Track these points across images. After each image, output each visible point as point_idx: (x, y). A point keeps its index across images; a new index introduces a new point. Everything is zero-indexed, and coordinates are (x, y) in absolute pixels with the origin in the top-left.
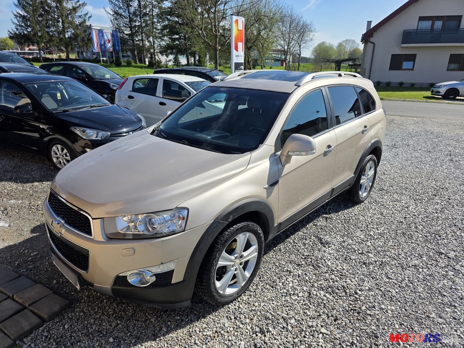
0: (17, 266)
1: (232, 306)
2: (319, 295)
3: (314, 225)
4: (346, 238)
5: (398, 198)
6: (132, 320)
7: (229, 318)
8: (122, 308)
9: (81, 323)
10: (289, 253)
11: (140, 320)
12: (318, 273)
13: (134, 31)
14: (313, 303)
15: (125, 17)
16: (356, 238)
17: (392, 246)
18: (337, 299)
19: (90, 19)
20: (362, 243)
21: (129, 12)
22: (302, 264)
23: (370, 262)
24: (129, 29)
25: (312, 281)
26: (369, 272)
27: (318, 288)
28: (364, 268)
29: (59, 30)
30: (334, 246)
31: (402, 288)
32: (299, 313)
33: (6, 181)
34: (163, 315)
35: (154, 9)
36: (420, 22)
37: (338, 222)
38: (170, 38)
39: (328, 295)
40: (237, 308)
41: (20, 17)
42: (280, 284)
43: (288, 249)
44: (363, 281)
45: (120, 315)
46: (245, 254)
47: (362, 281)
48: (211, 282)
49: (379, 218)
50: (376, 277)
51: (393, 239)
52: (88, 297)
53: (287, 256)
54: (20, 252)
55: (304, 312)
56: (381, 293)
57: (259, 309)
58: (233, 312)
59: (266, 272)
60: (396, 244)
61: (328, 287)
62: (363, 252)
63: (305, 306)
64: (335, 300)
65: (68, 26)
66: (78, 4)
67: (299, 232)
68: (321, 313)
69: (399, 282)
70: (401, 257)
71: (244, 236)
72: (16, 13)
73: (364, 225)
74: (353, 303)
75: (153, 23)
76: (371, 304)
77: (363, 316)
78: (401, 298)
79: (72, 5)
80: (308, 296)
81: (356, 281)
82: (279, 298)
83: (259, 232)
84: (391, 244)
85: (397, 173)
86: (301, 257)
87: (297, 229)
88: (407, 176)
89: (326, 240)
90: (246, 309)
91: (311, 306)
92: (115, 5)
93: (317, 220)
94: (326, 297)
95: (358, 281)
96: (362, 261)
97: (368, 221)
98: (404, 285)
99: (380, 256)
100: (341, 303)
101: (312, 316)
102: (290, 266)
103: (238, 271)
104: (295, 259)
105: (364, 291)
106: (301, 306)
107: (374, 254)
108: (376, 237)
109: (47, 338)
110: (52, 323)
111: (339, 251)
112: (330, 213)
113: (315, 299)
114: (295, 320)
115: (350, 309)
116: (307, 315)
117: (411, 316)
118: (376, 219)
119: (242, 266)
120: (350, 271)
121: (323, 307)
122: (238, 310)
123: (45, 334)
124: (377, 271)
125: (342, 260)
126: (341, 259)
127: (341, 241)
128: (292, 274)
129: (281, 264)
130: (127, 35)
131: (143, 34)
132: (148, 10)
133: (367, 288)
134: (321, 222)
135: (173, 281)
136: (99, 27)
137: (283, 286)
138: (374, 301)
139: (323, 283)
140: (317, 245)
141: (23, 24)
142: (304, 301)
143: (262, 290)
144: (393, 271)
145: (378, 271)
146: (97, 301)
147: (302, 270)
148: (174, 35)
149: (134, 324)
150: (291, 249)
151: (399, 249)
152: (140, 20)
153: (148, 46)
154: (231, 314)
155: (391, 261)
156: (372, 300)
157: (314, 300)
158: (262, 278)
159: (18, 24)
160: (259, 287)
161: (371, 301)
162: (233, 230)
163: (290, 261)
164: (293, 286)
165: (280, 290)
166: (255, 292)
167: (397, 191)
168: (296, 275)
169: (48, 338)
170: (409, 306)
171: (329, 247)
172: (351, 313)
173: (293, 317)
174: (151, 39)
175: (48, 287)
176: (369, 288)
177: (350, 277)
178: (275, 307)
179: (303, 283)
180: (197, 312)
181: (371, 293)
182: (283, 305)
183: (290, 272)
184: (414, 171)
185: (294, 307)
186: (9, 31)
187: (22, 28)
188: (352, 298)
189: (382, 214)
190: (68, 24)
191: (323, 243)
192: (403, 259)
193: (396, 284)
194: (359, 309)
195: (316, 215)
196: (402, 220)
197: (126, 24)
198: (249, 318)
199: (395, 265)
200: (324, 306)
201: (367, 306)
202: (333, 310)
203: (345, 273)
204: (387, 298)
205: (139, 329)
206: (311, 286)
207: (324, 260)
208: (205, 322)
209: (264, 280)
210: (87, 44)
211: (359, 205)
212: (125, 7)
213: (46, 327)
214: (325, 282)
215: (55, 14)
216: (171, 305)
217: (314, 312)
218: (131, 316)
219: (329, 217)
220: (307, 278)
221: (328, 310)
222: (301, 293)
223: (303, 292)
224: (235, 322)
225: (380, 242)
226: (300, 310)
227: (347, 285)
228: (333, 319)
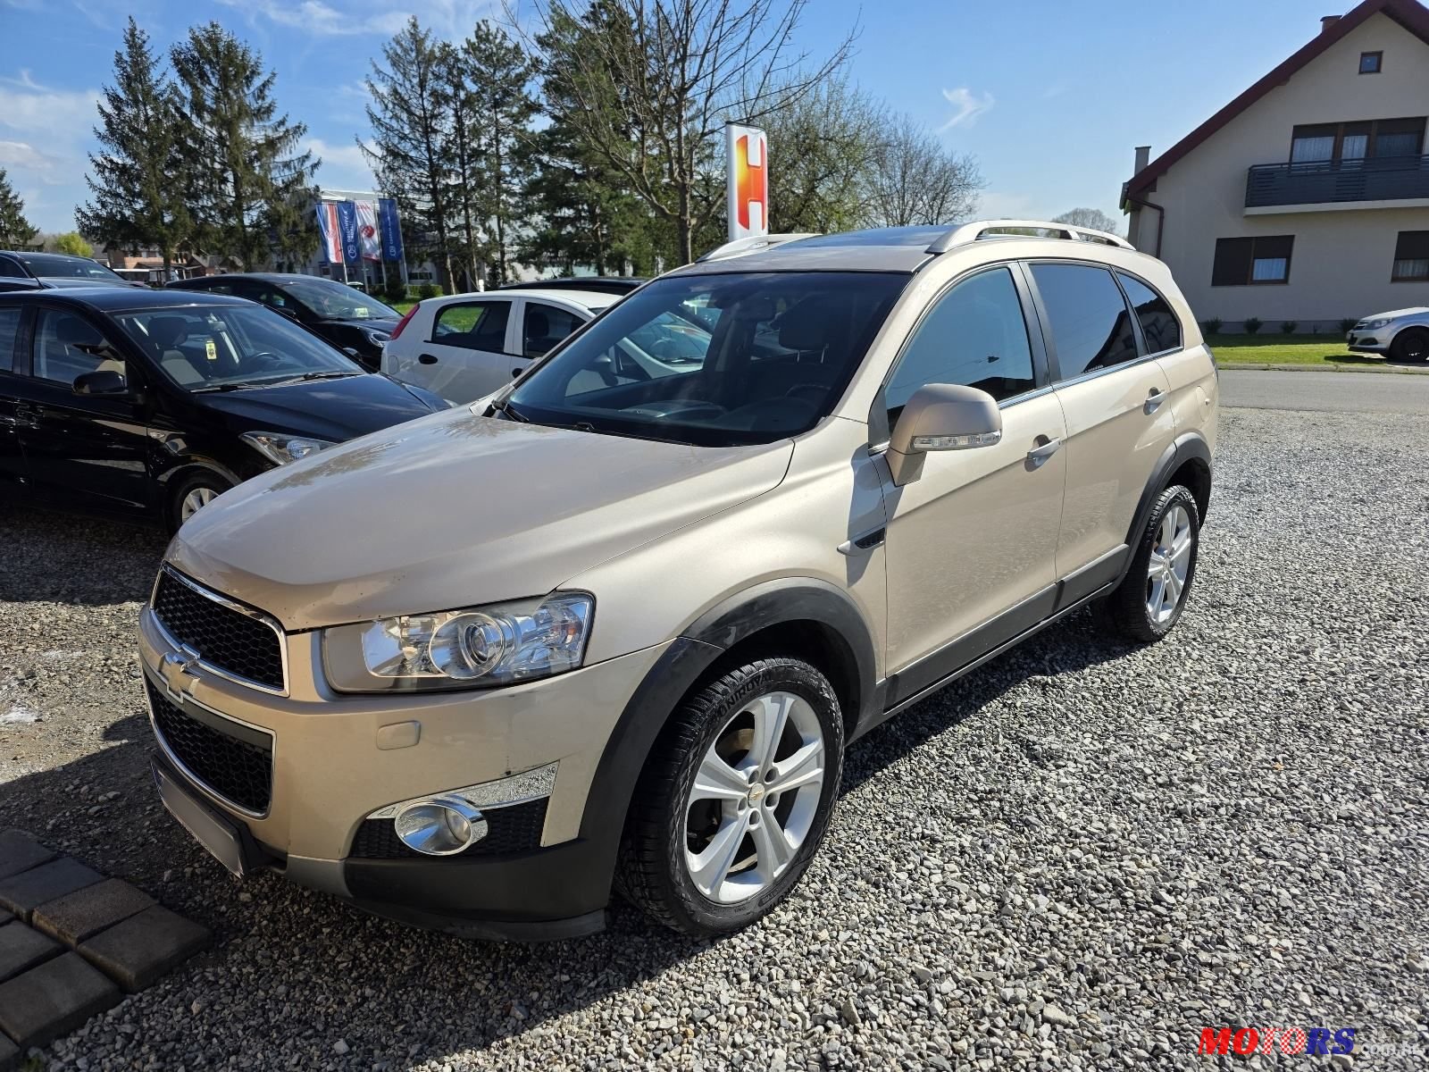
0: (52, 830)
1: (742, 940)
2: (1032, 906)
3: (1005, 706)
4: (1111, 740)
5: (1274, 628)
6: (412, 987)
7: (735, 979)
8: (380, 951)
9: (246, 998)
10: (927, 786)
11: (438, 986)
12: (1025, 841)
13: (444, 203)
14: (1014, 931)
15: (416, 162)
16: (1146, 742)
17: (1266, 761)
18: (1096, 920)
19: (315, 171)
20: (1166, 755)
21: (428, 149)
22: (973, 818)
23: (1199, 810)
24: (428, 197)
25: (1006, 867)
26: (1197, 838)
27: (1029, 888)
28: (1177, 826)
29: (224, 205)
30: (1074, 765)
31: (1312, 885)
32: (968, 963)
33: (39, 601)
34: (513, 970)
35: (503, 139)
36: (1296, 140)
37: (1083, 697)
38: (548, 219)
39: (1061, 907)
40: (760, 946)
41: (112, 171)
42: (899, 875)
43: (921, 773)
44: (1177, 865)
45: (374, 973)
46: (783, 768)
47: (1175, 863)
48: (670, 849)
49: (1217, 682)
50: (1222, 853)
51: (1269, 741)
52: (272, 919)
53: (920, 796)
54: (64, 791)
55: (986, 959)
56: (1242, 899)
57: (833, 949)
58: (746, 961)
59: (854, 842)
60: (1279, 757)
61: (1063, 881)
62: (1171, 780)
63: (987, 941)
64: (1087, 923)
65: (253, 193)
66: (282, 129)
67: (957, 727)
68: (1044, 962)
69: (1300, 866)
70: (1298, 793)
71: (777, 706)
72: (100, 159)
73: (1169, 704)
74: (1150, 930)
75: (499, 177)
76: (1210, 933)
77: (1185, 969)
78: (1311, 913)
79: (263, 133)
80: (997, 912)
81: (1154, 864)
82: (897, 919)
83: (826, 695)
84: (1264, 756)
85: (1262, 559)
86: (968, 798)
87: (951, 719)
88: (1297, 567)
89: (1046, 747)
90: (788, 948)
91: (1006, 940)
92: (389, 129)
93: (1014, 692)
94: (1056, 912)
95: (1160, 863)
96: (1171, 805)
97: (1180, 691)
98: (1317, 876)
99: (1228, 792)
100: (1110, 930)
101: (1012, 971)
102: (931, 822)
103: (761, 823)
104: (948, 801)
105: (1184, 894)
106: (975, 940)
107: (1209, 786)
108: (1210, 737)
109: (130, 1042)
110: (150, 994)
111: (1092, 779)
112: (1055, 673)
113: (1020, 918)
114: (957, 981)
115: (1140, 947)
116: (996, 969)
117: (1349, 967)
118: (1206, 687)
119: (772, 809)
120: (1133, 837)
121: (1046, 942)
122: (764, 952)
123: (123, 1030)
124: (1224, 836)
125: (1103, 806)
126: (1099, 803)
127: (1095, 749)
128: (938, 845)
129: (902, 817)
130: (422, 212)
131: (470, 211)
132: (484, 141)
133: (1193, 884)
134: (1026, 696)
135: (547, 839)
136: (342, 194)
137: (909, 882)
138: (1221, 924)
139: (1046, 871)
140: (1017, 762)
141: (121, 190)
142: (982, 927)
143: (841, 893)
144: (1275, 833)
145: (1226, 834)
146: (302, 931)
147: (974, 835)
148: (561, 208)
149: (418, 999)
150: (932, 774)
151: (1292, 769)
152: (461, 171)
153: (484, 244)
154: (741, 965)
155: (1267, 804)
156: (1212, 919)
157: (1017, 921)
158: (840, 858)
159: (107, 189)
160: (832, 886)
161: (1211, 923)
162: (741, 678)
163: (931, 808)
164: (944, 883)
165: (903, 895)
166: (818, 899)
167: (1266, 607)
168: (954, 849)
169: (134, 1042)
170: (1342, 937)
171: (1058, 767)
172: (1143, 960)
173: (948, 972)
174: (493, 223)
175: (143, 890)
176: (1199, 884)
177: (1134, 852)
178: (885, 943)
179: (978, 873)
180: (629, 960)
181: (1206, 900)
182: (915, 938)
183: (934, 841)
184: (1316, 555)
185: (951, 942)
186: (79, 210)
187: (119, 201)
188: (1145, 916)
189: (1224, 672)
190: (253, 185)
191: (1036, 758)
192: (1308, 799)
193: (1290, 873)
194: (1172, 949)
195: (1009, 678)
196: (1291, 689)
197: (420, 182)
198: (799, 978)
199: (1282, 815)
200: (1051, 941)
201: (1199, 939)
202: (1083, 951)
203: (1116, 841)
204: (1265, 913)
205: (435, 1013)
206: (1005, 882)
207: (1044, 803)
208: (654, 989)
209: (847, 866)
210: (304, 243)
211: (1149, 648)
212: (418, 135)
213: (129, 1007)
214: (1052, 868)
215: (213, 161)
216: (539, 927)
217: (1019, 959)
218: (409, 974)
219: (1053, 681)
220: (990, 858)
221: (1067, 952)
222: (973, 901)
223: (978, 900)
224: (755, 991)
225: (1226, 752)
226: (969, 952)
227: (1127, 875)
228: (1083, 978)
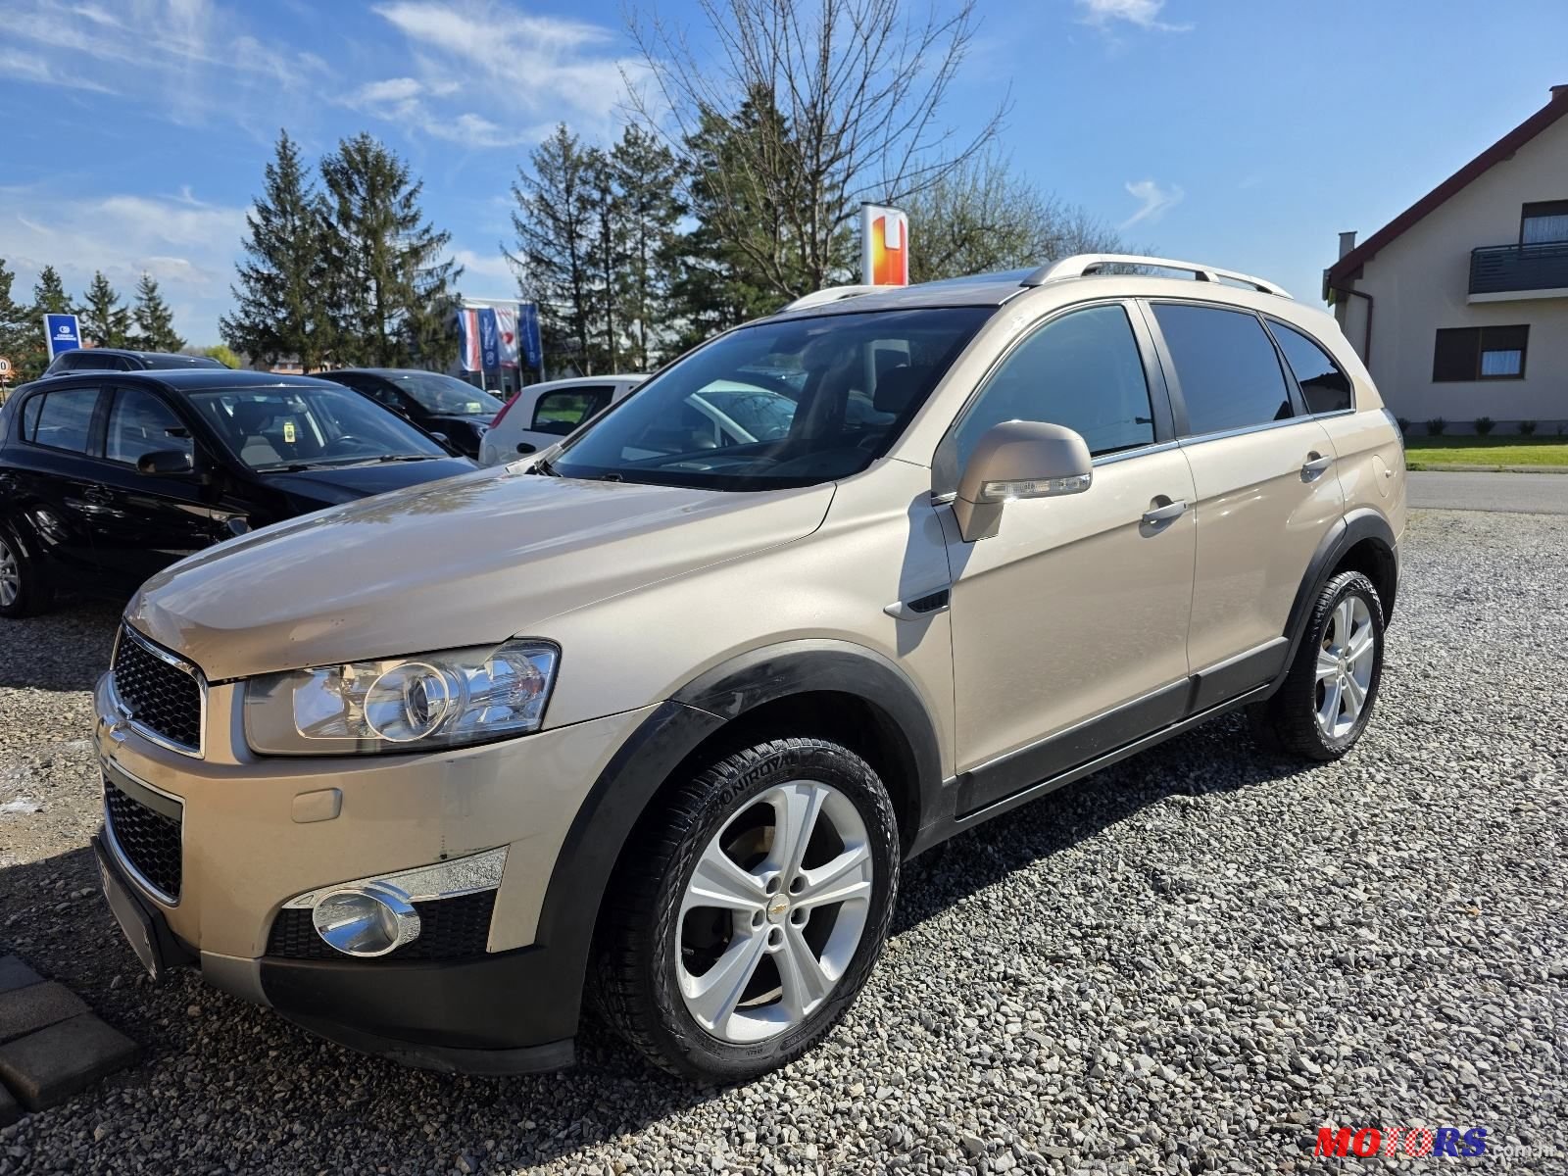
0: (11, 927)
1: (755, 1091)
2: (1130, 1067)
3: (1132, 828)
4: (1261, 873)
5: (1484, 749)
6: (350, 1125)
7: (737, 1139)
8: (326, 1080)
9: (160, 1126)
10: (1021, 918)
11: (381, 1126)
12: (1133, 987)
13: (587, 309)
14: (1102, 1097)
15: (560, 268)
16: (1306, 876)
17: (1460, 903)
18: (1213, 1090)
19: (458, 278)
20: (1330, 892)
21: (573, 254)
22: (1071, 957)
23: (1364, 959)
24: (570, 303)
25: (1106, 1019)
26: (1359, 994)
27: (1130, 1045)
28: (1335, 979)
29: (366, 315)
30: (1211, 900)
31: (1507, 1058)
32: (1036, 1134)
34: (473, 1112)
35: (649, 242)
36: (1526, 220)
37: (1233, 822)
38: (693, 322)
39: (1170, 1072)
40: (776, 1099)
41: (257, 280)
42: (967, 1021)
43: (1016, 902)
44: (1329, 1026)
45: (313, 1106)
46: (814, 877)
47: (1326, 1023)
48: (655, 966)
49: (1404, 809)
50: (1390, 1014)
51: (1466, 880)
52: (216, 1038)
53: (1010, 929)
54: (38, 886)
55: (1060, 1131)
56: (1411, 1072)
57: (866, 1108)
58: (755, 1117)
59: (918, 980)
60: (1478, 900)
61: (1176, 1039)
62: (1332, 923)
63: (1065, 1108)
64: (1200, 1093)
65: (395, 301)
66: (427, 237)
67: (1069, 851)
68: (1136, 1139)
69: (1493, 1034)
70: (1498, 943)
71: (806, 798)
72: (246, 270)
73: (1340, 833)
74: (1283, 1106)
75: (644, 281)
76: (1362, 1114)
77: (1323, 1158)
78: (1503, 1094)
79: (407, 241)
80: (1084, 1073)
81: (1298, 1023)
82: (956, 1075)
83: (871, 789)
84: (1458, 898)
85: (1477, 673)
86: (1070, 934)
87: (1063, 841)
88: (1521, 682)
89: (1176, 878)
90: (810, 1104)
91: (1091, 1109)
92: (534, 235)
93: (1145, 813)
94: (1161, 1077)
95: (1306, 1023)
96: (1328, 952)
97: (1356, 818)
98: (1516, 1048)
99: (1405, 939)
100: (1229, 1103)
101: (1091, 1147)
102: (1018, 959)
103: (784, 944)
104: (1043, 936)
105: (1333, 1062)
106: (1049, 1106)
107: (1381, 931)
108: (1389, 873)
109: (17, 1168)
110: (53, 1114)
111: (1231, 917)
112: (1199, 792)
113: (1112, 1082)
114: (1018, 1157)
115: (1266, 1127)
116: (1072, 1144)
117: (1547, 1165)
118: (1390, 815)
119: (800, 927)
120: (1275, 989)
121: (1144, 1115)
122: (779, 1106)
123: (12, 1153)
124: (1395, 993)
125: (1240, 949)
126: (1236, 946)
127: (1239, 882)
128: (1023, 988)
129: (983, 953)
130: (564, 319)
131: (613, 317)
132: (630, 244)
133: (1346, 1051)
134: (1160, 817)
135: (493, 945)
136: (486, 303)
137: (979, 1031)
138: (1378, 1102)
139: (1155, 1026)
140: (1138, 894)
141: (265, 300)
142: (1063, 1089)
143: (891, 1040)
144: (1463, 991)
145: (1398, 991)
146: (245, 1053)
147: (1069, 977)
148: (705, 311)
149: (354, 1141)
150: (1028, 903)
151: (1492, 915)
152: (605, 276)
153: (626, 350)
154: (747, 1121)
155: (1456, 956)
156: (1368, 1095)
157: (1108, 1086)
158: (896, 998)
159: (251, 298)
160: (881, 1031)
161: (1364, 1101)
162: (754, 759)
163: (1021, 943)
164: (1023, 1034)
165: (968, 1046)
166: (860, 1046)
167: (1477, 725)
168: (1041, 993)
169: (21, 1168)
170: (1542, 1126)
171: (1189, 901)
172: (1269, 1144)
173: (1008, 1145)
174: (636, 327)
175: (84, 997)
176: (1355, 1050)
177: (1273, 1008)
178: (935, 1105)
179: (1068, 1024)
180: (613, 1109)
181: (1362, 1072)
182: (973, 1100)
183: (1018, 983)
184: (1545, 670)
185: (1018, 1107)
186: (223, 320)
187: (263, 310)
188: (1279, 1088)
189: (1415, 798)
190: (395, 294)
191: (1163, 890)
192: (1511, 952)
193: (1479, 1042)
194: (1309, 1131)
195: (1142, 796)
196: (1500, 820)
197: (562, 288)
198: (818, 1141)
199: (1474, 971)
200: (1150, 1113)
201: (1347, 1120)
202: (1190, 1127)
203: (1251, 993)
204: (1439, 1091)
205: (369, 1159)
206: (1101, 1038)
207: (1165, 944)
208: (634, 1145)
209: (904, 1007)
210: (444, 350)
211: (1323, 768)
212: (562, 241)
213: (26, 1128)
214: (1164, 1022)
215: (357, 270)
216: (490, 1055)
217: (1104, 1133)
218: (353, 1110)
219: (1196, 802)
220: (1086, 1006)
221: (1168, 1129)
222: (1056, 1059)
223: (1062, 1058)
224: (758, 1155)
225: (1408, 891)
226: (1040, 1120)
227: (1260, 1035)
228: (1185, 1163)
